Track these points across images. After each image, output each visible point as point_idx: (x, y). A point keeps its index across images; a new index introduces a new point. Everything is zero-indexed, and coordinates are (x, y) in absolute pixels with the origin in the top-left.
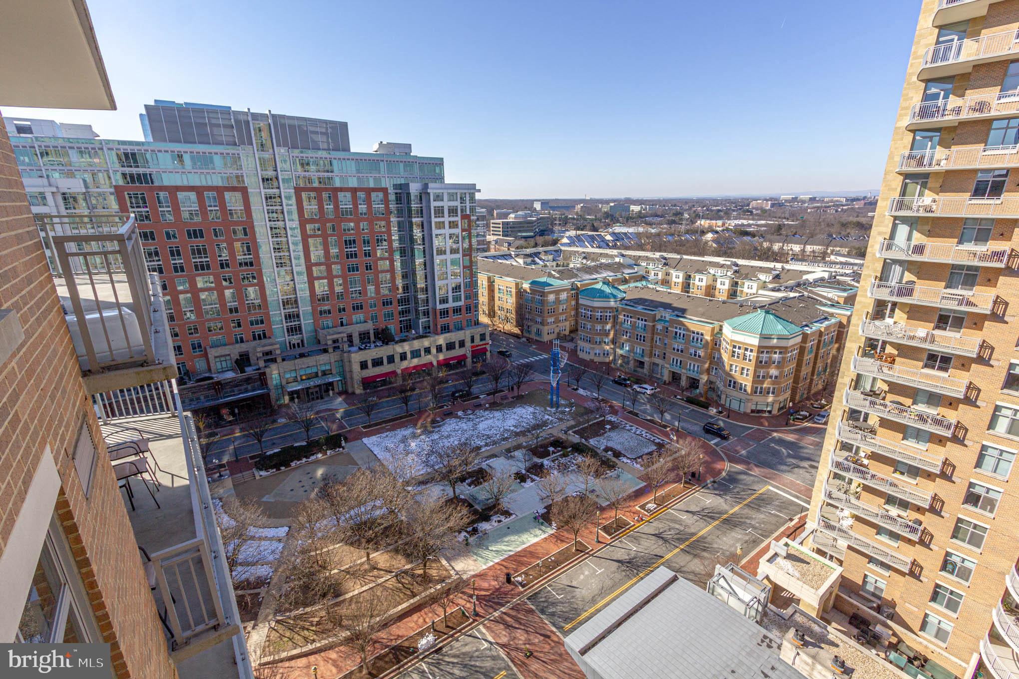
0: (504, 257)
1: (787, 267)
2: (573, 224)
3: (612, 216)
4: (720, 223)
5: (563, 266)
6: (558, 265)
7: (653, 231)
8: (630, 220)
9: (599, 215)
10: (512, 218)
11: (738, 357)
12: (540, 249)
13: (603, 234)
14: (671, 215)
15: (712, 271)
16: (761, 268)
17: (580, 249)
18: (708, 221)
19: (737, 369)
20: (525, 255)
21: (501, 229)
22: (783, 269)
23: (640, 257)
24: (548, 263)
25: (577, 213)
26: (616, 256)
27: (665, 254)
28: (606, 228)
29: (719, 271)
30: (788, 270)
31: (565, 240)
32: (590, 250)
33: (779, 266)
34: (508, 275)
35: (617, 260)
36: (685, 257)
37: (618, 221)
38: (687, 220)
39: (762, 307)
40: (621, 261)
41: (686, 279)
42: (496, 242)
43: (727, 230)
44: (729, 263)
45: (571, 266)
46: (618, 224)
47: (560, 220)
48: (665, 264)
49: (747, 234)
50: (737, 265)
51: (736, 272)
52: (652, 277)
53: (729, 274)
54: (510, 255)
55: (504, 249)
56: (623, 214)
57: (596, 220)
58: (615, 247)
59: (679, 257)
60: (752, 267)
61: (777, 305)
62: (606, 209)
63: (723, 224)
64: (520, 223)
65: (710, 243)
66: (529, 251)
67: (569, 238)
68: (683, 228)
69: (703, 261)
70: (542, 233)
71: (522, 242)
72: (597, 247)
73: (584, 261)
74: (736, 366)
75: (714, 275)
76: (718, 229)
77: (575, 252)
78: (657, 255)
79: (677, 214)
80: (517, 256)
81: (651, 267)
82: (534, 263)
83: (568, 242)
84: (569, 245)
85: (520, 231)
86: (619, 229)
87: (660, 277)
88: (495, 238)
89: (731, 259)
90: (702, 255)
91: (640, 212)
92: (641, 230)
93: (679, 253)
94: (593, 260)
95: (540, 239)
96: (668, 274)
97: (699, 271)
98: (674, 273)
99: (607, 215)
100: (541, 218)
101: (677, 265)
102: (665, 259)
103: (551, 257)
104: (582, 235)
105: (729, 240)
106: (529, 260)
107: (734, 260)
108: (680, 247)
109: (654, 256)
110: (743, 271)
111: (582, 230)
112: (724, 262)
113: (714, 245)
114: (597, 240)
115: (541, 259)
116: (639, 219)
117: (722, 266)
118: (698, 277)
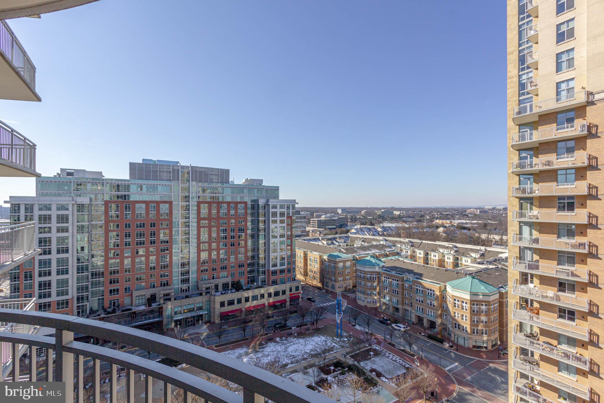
0: (315, 240)
1: (489, 249)
2: (360, 222)
3: (383, 217)
4: (448, 221)
5: (350, 246)
6: (347, 245)
7: (407, 226)
8: (394, 219)
9: (375, 217)
10: (323, 218)
11: (458, 307)
12: (337, 236)
13: (376, 227)
14: (418, 216)
15: (441, 250)
16: (472, 249)
17: (361, 236)
18: (441, 221)
19: (459, 316)
20: (328, 239)
21: (317, 224)
22: (486, 250)
23: (396, 241)
24: (341, 244)
25: (363, 216)
26: (382, 240)
27: (411, 240)
28: (379, 224)
29: (446, 251)
30: (489, 251)
31: (353, 231)
32: (368, 236)
33: (483, 248)
34: (315, 251)
35: (382, 243)
36: (424, 242)
37: (386, 220)
38: (428, 220)
39: (470, 274)
40: (384, 244)
41: (426, 255)
42: (313, 231)
43: (452, 225)
44: (451, 246)
45: (355, 246)
46: (387, 222)
47: (351, 219)
48: (412, 246)
49: (465, 228)
50: (456, 247)
51: (456, 251)
52: (404, 253)
53: (452, 252)
54: (319, 239)
55: (317, 235)
56: (390, 216)
57: (373, 219)
58: (383, 235)
59: (420, 241)
60: (466, 248)
61: (481, 273)
62: (379, 213)
63: (451, 223)
64: (328, 220)
65: (441, 234)
66: (330, 237)
67: (356, 229)
68: (425, 224)
69: (435, 244)
70: (341, 226)
71: (327, 231)
72: (372, 235)
73: (363, 243)
74: (458, 313)
75: (443, 253)
76: (447, 225)
77: (357, 237)
78: (407, 240)
79: (422, 216)
80: (323, 239)
81: (403, 247)
82: (333, 243)
83: (355, 232)
84: (355, 233)
85: (328, 225)
86: (386, 224)
87: (409, 253)
88: (313, 229)
89: (453, 244)
90: (435, 241)
91: (399, 215)
92: (400, 225)
93: (420, 239)
94: (368, 243)
95: (339, 230)
96: (414, 252)
97: (433, 251)
98: (418, 251)
99: (380, 216)
100: (341, 218)
101: (419, 246)
102: (412, 242)
103: (343, 240)
104: (364, 228)
105: (454, 232)
106: (330, 242)
107: (454, 244)
108: (422, 236)
109: (405, 241)
110: (460, 251)
111: (365, 225)
112: (448, 245)
113: (444, 235)
114: (372, 231)
115: (337, 242)
116: (399, 219)
117: (447, 248)
118: (433, 254)
